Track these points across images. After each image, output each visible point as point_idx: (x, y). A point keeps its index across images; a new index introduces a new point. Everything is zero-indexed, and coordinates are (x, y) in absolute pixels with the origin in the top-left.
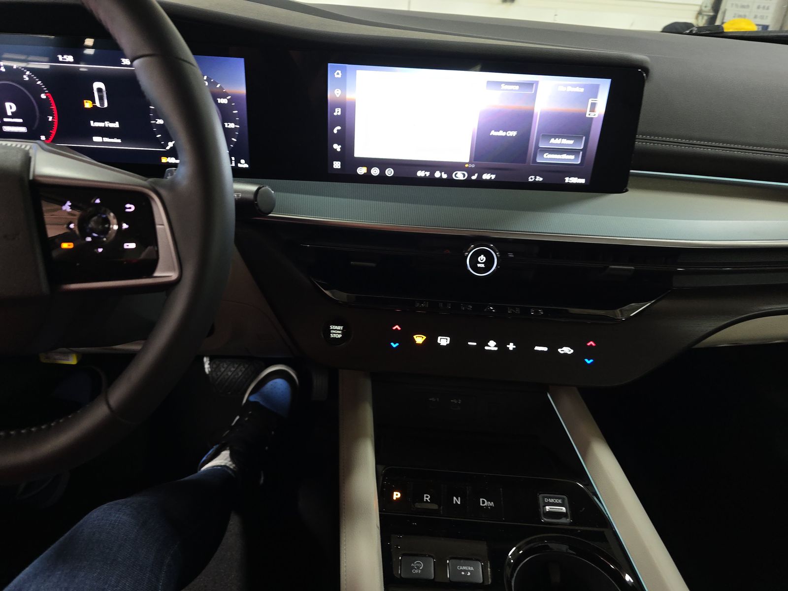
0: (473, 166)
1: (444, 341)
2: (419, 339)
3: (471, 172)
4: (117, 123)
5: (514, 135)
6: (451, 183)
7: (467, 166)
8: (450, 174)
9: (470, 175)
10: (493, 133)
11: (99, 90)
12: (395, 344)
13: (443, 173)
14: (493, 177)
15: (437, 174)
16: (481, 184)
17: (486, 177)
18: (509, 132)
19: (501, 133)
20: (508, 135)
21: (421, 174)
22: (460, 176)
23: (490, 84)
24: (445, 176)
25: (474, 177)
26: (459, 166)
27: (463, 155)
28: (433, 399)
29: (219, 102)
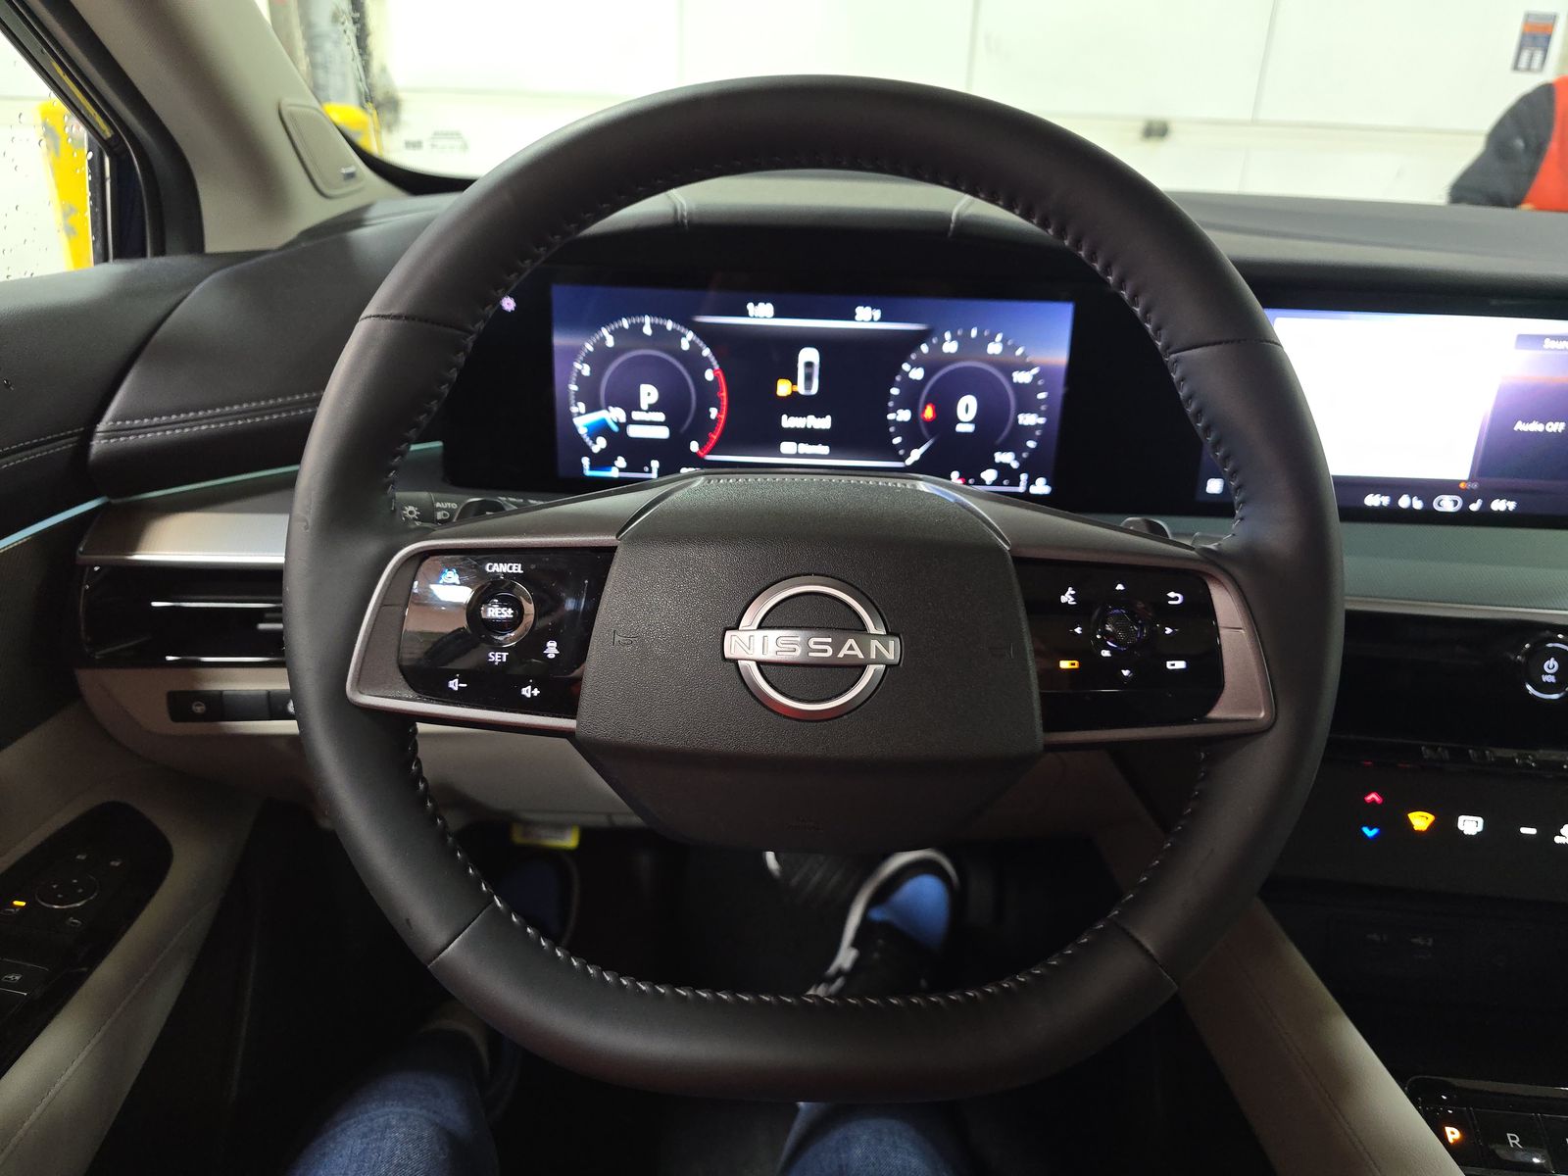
0: (1475, 486)
1: (1470, 825)
2: (1420, 821)
3: (1468, 497)
4: (829, 418)
5: (1560, 431)
6: (1430, 517)
7: (1462, 485)
8: (1428, 502)
9: (1467, 503)
10: (1520, 426)
11: (809, 365)
12: (1371, 829)
13: (1415, 498)
14: (1512, 505)
15: (1404, 502)
16: (1488, 519)
17: (1498, 505)
18: (1550, 424)
19: (1536, 427)
20: (1549, 430)
21: (1373, 500)
22: (1447, 504)
23: (1524, 340)
24: (1418, 505)
25: (1474, 507)
26: (1449, 487)
27: (1458, 466)
28: (1375, 937)
29: (1015, 380)
